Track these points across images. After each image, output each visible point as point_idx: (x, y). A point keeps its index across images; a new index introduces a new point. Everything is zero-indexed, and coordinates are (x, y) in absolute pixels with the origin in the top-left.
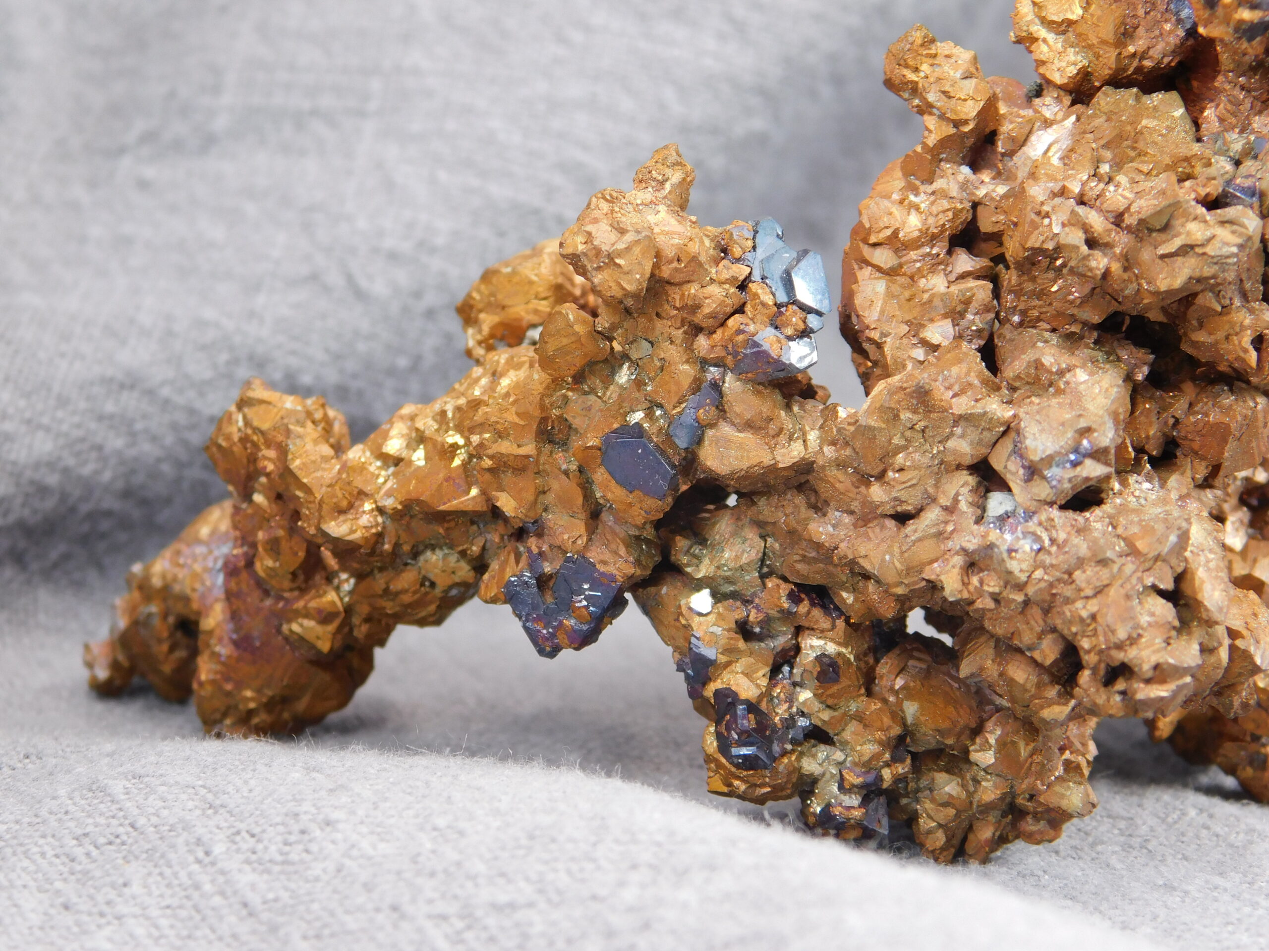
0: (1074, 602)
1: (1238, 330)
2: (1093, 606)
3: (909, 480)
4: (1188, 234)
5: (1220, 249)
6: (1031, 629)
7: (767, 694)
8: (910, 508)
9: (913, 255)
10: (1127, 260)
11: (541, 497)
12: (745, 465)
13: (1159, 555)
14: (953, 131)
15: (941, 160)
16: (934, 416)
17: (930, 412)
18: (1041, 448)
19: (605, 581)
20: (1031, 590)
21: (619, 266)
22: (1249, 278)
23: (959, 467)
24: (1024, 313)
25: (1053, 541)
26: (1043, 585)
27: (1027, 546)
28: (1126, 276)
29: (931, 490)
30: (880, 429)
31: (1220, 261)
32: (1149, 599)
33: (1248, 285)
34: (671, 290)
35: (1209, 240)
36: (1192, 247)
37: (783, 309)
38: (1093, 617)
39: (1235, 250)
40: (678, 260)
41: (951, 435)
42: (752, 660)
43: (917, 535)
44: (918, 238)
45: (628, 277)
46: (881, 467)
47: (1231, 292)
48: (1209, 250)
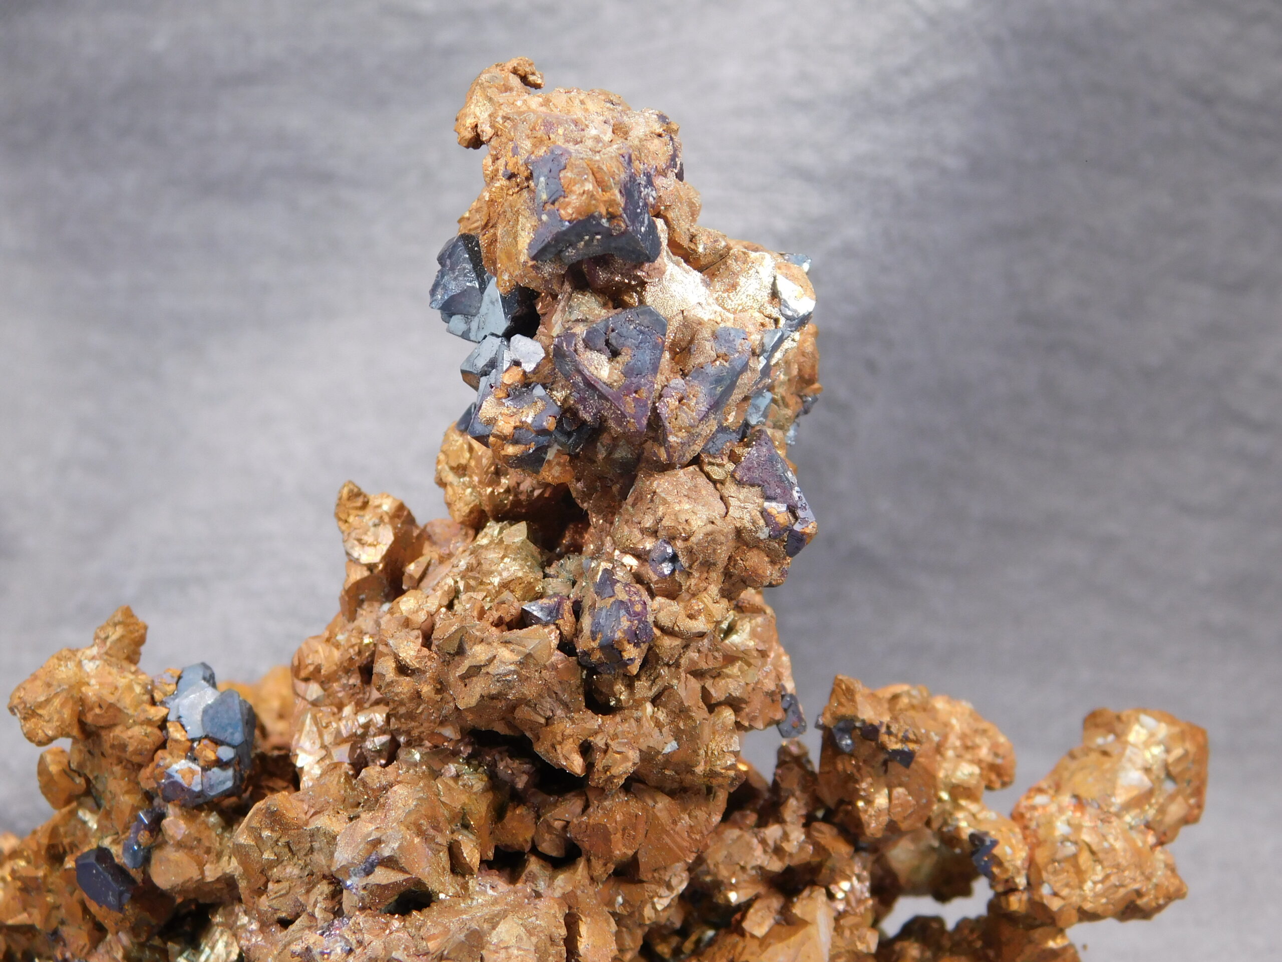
1: (559, 738)
3: (279, 891)
4: (474, 656)
5: (498, 667)
8: (284, 915)
9: (336, 686)
10: (441, 683)
11: (55, 913)
12: (180, 880)
13: (442, 953)
14: (366, 573)
15: (362, 601)
16: (292, 832)
17: (288, 830)
21: (41, 716)
22: (564, 691)
24: (408, 733)
27: (338, 949)
28: (438, 697)
29: (301, 899)
30: (250, 846)
31: (499, 678)
33: (565, 697)
34: (103, 733)
35: (491, 660)
36: (479, 668)
37: (195, 745)
39: (512, 667)
40: (100, 706)
41: (312, 850)
43: (286, 940)
44: (335, 672)
45: (50, 725)
46: (264, 879)
47: (548, 703)
48: (491, 669)
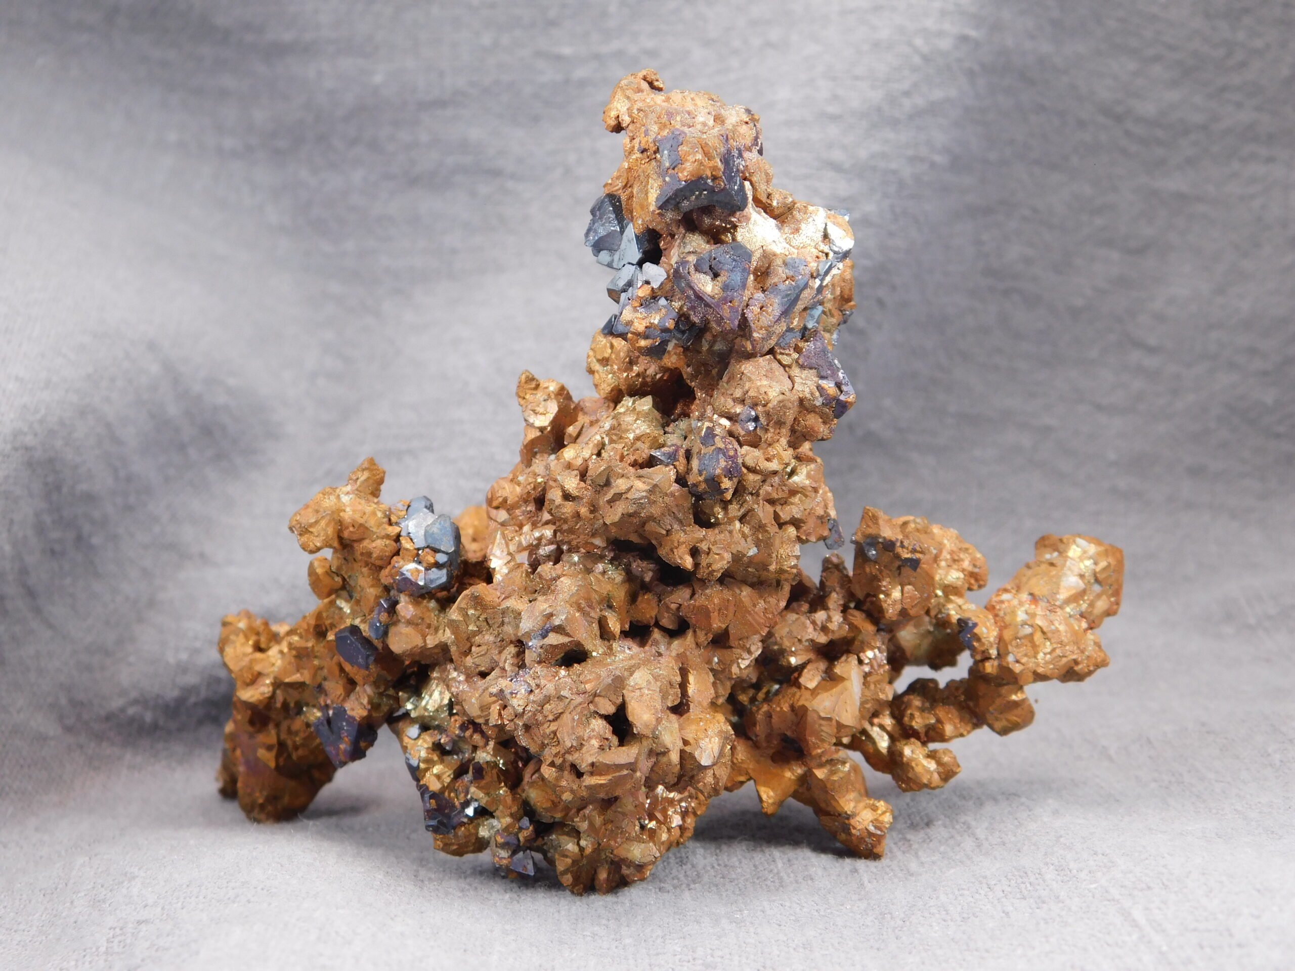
0: (543, 724)
1: (676, 544)
2: (553, 727)
4: (617, 486)
6: (535, 742)
7: (450, 787)
8: (483, 669)
9: (518, 512)
10: (594, 506)
11: (319, 672)
12: (409, 647)
13: (596, 692)
14: (538, 434)
15: (536, 453)
16: (489, 611)
17: (486, 609)
19: (351, 720)
20: (526, 718)
21: (312, 532)
22: (679, 511)
24: (569, 543)
26: (531, 714)
27: (523, 690)
28: (592, 516)
29: (495, 658)
30: (460, 621)
31: (635, 501)
32: (594, 721)
33: (680, 516)
34: (355, 545)
35: (629, 489)
36: (621, 494)
37: (420, 552)
38: (555, 733)
39: (644, 494)
40: (353, 526)
41: (503, 623)
42: (441, 767)
43: (485, 686)
44: (518, 502)
45: (318, 539)
46: (469, 644)
47: (668, 520)
48: (629, 495)
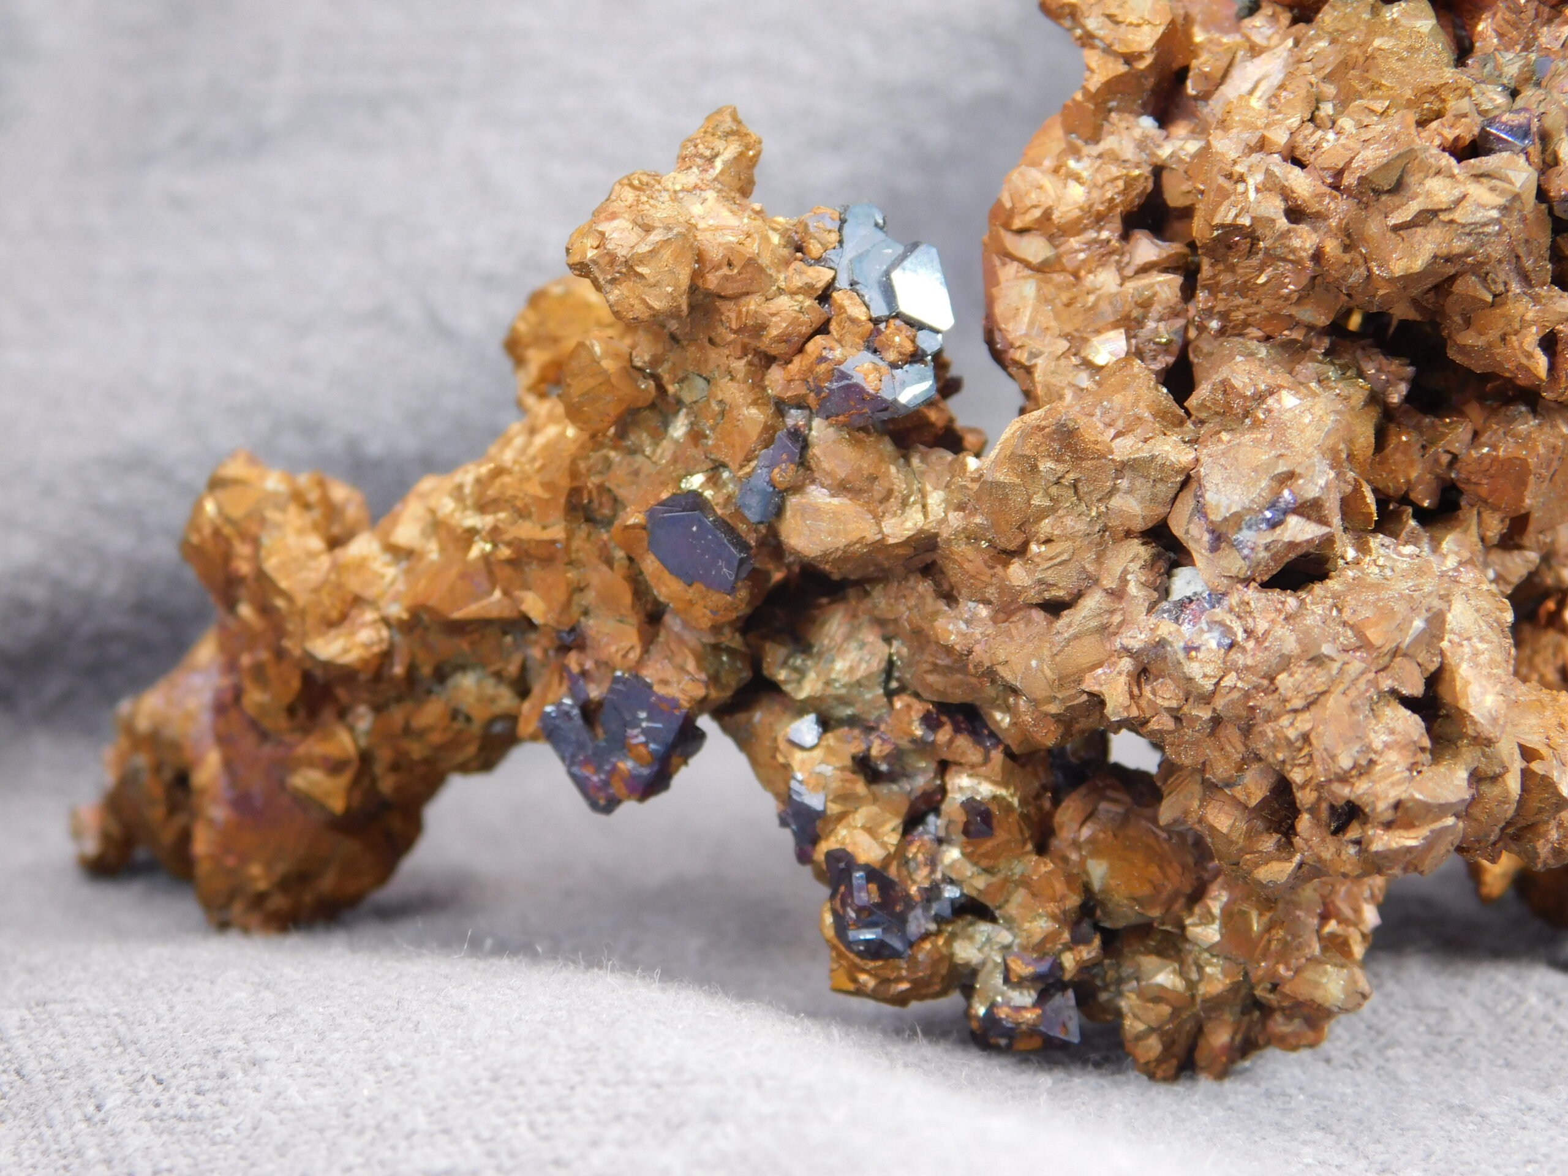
0: (1277, 717)
1: (1517, 326)
2: (1304, 723)
3: (1058, 555)
4: (1428, 194)
5: (1473, 213)
6: (1228, 757)
7: (899, 855)
8: (1062, 593)
9: (1074, 242)
10: (1349, 236)
11: (577, 597)
12: (841, 542)
13: (1398, 647)
14: (1122, 68)
15: (1110, 110)
16: (1087, 464)
17: (1082, 459)
18: (1224, 502)
19: (665, 707)
20: (1219, 703)
21: (641, 276)
22: (1530, 253)
23: (1128, 534)
24: (1224, 316)
25: (1249, 633)
26: (1235, 695)
27: (1212, 641)
28: (1347, 258)
29: (1090, 568)
30: (1014, 486)
31: (1473, 230)
33: (1528, 264)
34: (723, 306)
35: (1458, 202)
36: (1435, 213)
37: (882, 326)
38: (1306, 738)
39: (1495, 214)
40: (730, 264)
41: (1113, 491)
42: (875, 809)
43: (1071, 631)
44: (1079, 220)
45: (656, 292)
46: (1021, 538)
47: (1504, 273)
48: (1458, 216)
